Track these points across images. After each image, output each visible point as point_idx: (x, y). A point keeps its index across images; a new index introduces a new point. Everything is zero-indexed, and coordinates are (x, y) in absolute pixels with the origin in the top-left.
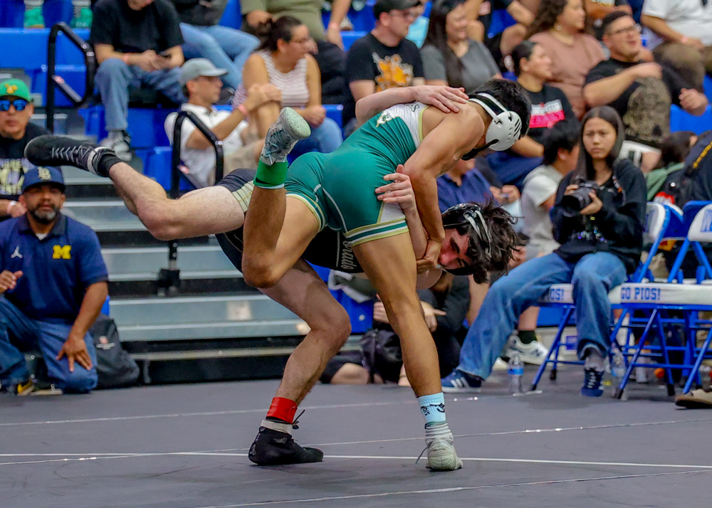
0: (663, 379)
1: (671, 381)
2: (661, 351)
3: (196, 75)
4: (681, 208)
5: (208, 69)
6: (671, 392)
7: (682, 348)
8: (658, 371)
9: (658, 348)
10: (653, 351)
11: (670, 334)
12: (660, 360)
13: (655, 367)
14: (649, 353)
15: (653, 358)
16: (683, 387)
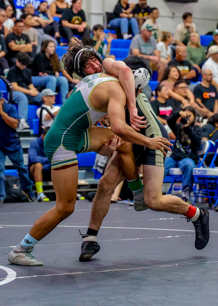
0: (208, 201)
1: (210, 202)
2: (207, 192)
3: (45, 95)
4: (214, 142)
5: (50, 93)
6: (210, 206)
7: (214, 191)
8: (205, 199)
9: (206, 190)
10: (204, 192)
11: (210, 186)
12: (207, 195)
13: (205, 197)
14: (202, 192)
15: (204, 194)
16: (214, 204)
